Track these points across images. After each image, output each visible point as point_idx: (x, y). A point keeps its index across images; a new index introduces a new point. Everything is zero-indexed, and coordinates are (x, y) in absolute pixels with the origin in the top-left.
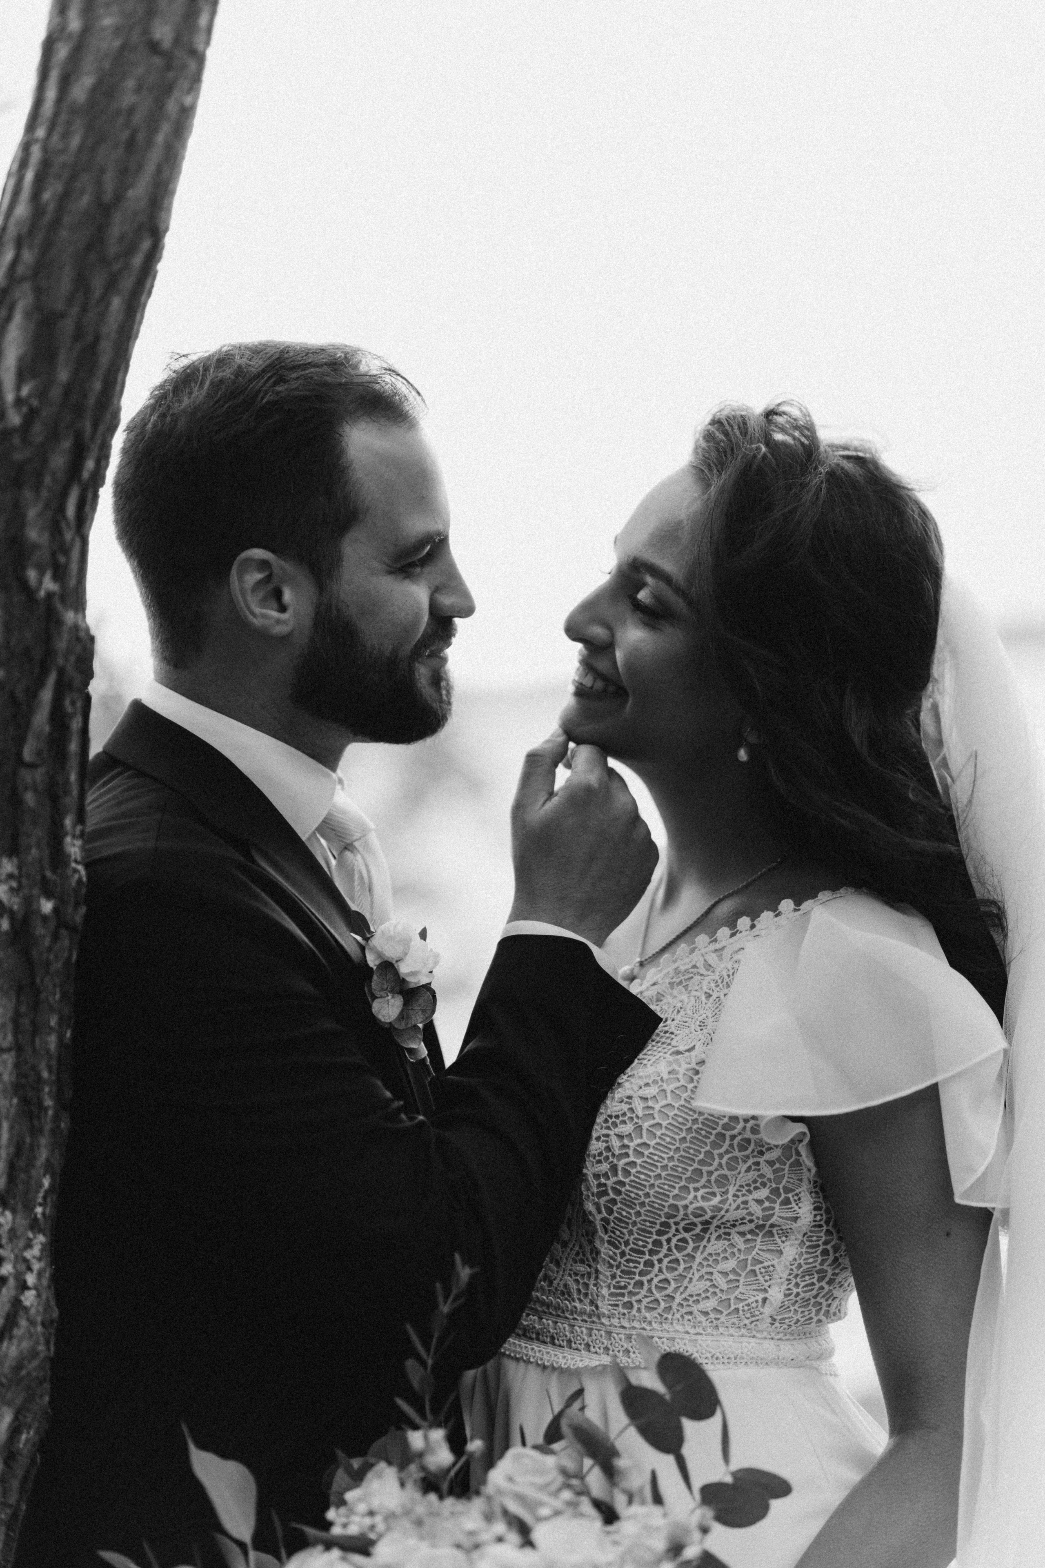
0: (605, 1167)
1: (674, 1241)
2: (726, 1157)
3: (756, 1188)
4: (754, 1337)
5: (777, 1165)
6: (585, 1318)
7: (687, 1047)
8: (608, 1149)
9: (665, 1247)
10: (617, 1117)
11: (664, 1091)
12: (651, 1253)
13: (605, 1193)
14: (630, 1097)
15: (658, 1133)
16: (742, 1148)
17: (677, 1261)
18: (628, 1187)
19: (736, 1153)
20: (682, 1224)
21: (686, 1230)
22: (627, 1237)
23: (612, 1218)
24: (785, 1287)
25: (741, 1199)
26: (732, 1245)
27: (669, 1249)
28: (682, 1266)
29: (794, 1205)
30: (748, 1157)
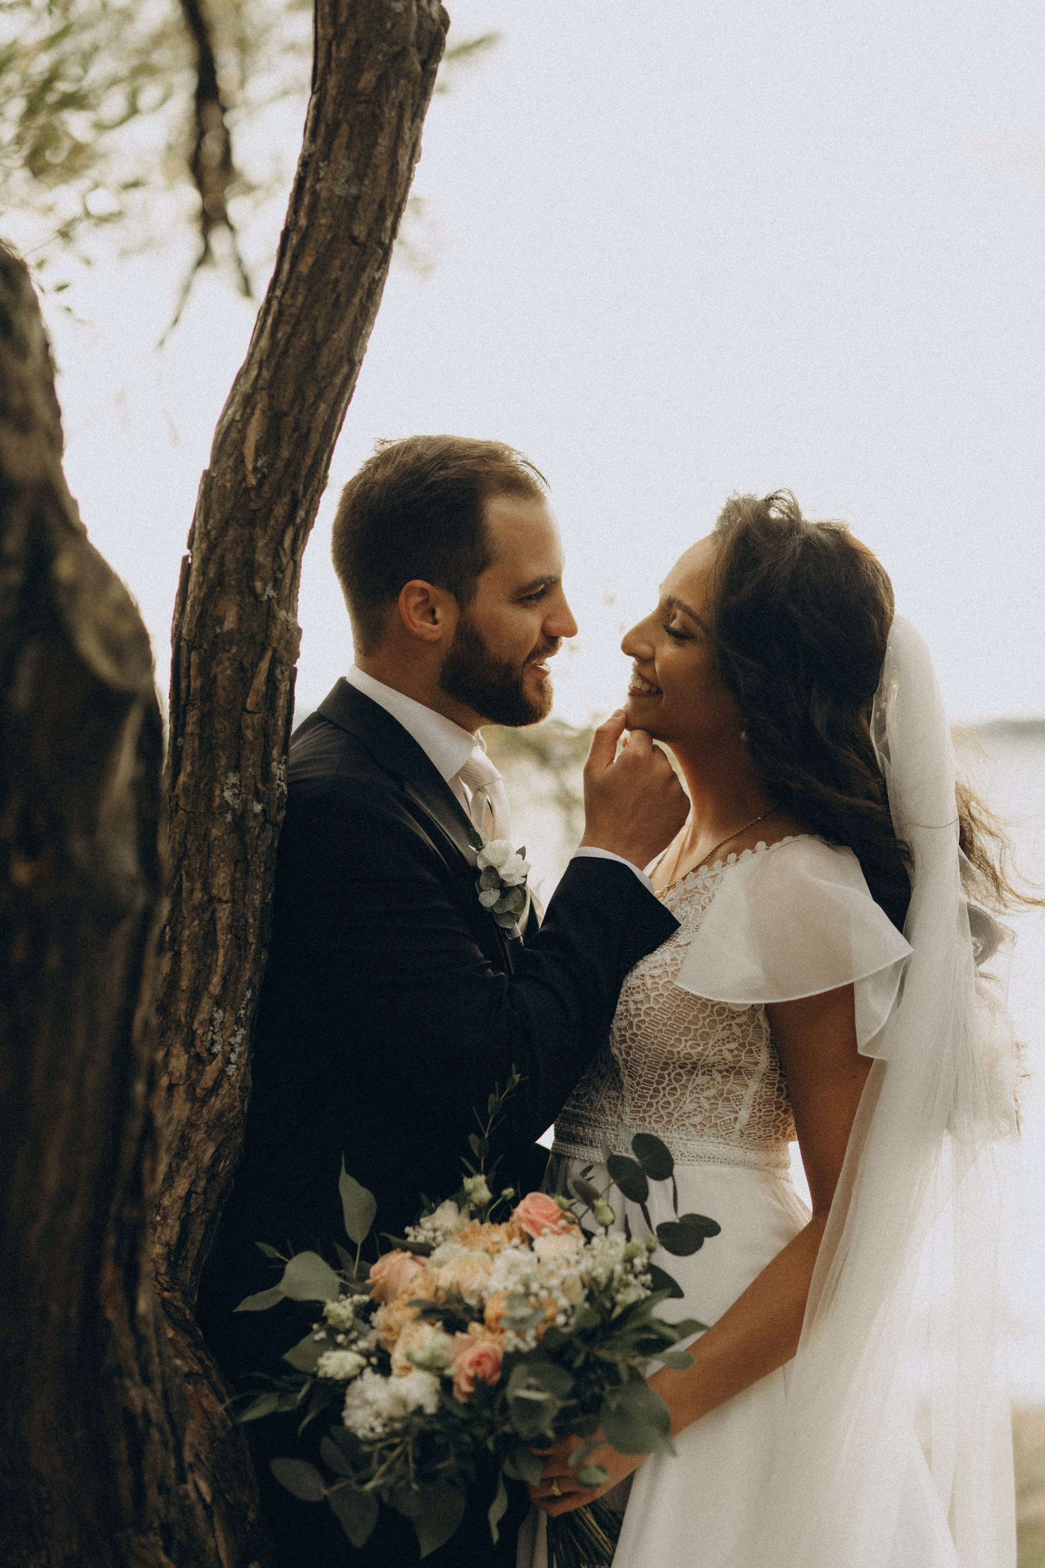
0: (624, 1023)
1: (673, 1075)
2: (708, 1020)
3: (728, 1042)
4: (728, 1144)
5: (744, 1027)
6: (614, 1127)
8: (627, 1010)
9: (667, 1079)
10: (634, 988)
12: (658, 1083)
13: (624, 1041)
14: (643, 975)
15: (661, 1001)
16: (719, 1014)
17: (675, 1089)
18: (639, 1037)
19: (716, 1018)
20: (678, 1063)
21: (681, 1067)
22: (640, 1072)
23: (629, 1059)
24: (750, 1111)
25: (716, 1049)
26: (713, 1079)
27: (670, 1080)
28: (679, 1092)
29: (755, 1053)
30: (723, 1020)
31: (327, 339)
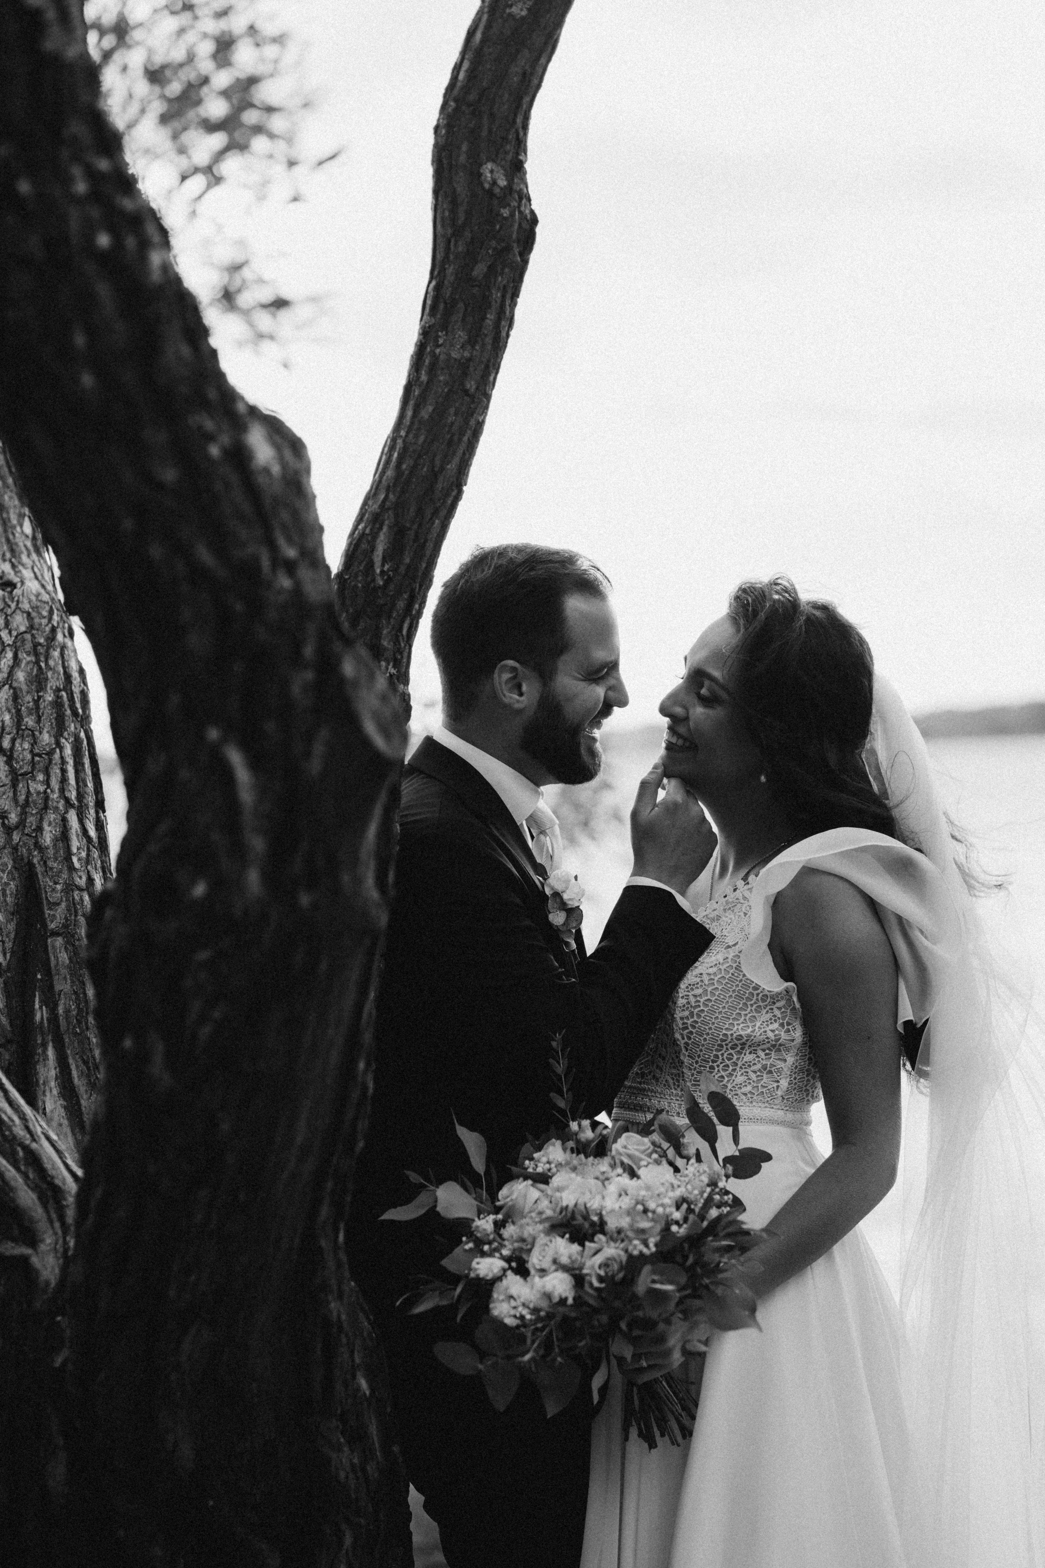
0: (686, 1013)
1: (725, 1055)
2: (754, 1006)
3: (771, 1023)
4: (772, 1108)
5: (783, 1010)
6: (677, 1098)
7: (734, 943)
8: (688, 1003)
9: (721, 1058)
10: (694, 985)
11: (720, 969)
12: (713, 1062)
13: (687, 1028)
14: (701, 974)
15: (717, 993)
16: (763, 1000)
17: (728, 1066)
18: (699, 1024)
19: (761, 1004)
20: (730, 1045)
21: (732, 1048)
22: (699, 1053)
23: (690, 1042)
24: (788, 1080)
25: (763, 1030)
26: (758, 1057)
27: (723, 1059)
28: (731, 1068)
29: (792, 1032)
30: (766, 1006)
31: (442, 469)
